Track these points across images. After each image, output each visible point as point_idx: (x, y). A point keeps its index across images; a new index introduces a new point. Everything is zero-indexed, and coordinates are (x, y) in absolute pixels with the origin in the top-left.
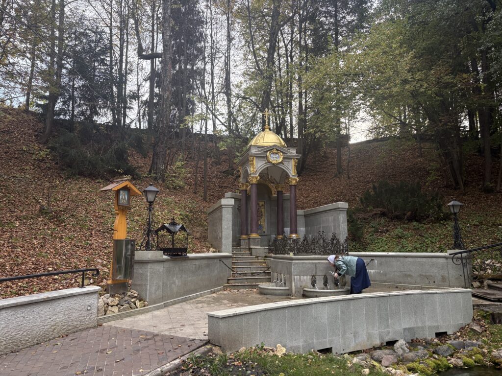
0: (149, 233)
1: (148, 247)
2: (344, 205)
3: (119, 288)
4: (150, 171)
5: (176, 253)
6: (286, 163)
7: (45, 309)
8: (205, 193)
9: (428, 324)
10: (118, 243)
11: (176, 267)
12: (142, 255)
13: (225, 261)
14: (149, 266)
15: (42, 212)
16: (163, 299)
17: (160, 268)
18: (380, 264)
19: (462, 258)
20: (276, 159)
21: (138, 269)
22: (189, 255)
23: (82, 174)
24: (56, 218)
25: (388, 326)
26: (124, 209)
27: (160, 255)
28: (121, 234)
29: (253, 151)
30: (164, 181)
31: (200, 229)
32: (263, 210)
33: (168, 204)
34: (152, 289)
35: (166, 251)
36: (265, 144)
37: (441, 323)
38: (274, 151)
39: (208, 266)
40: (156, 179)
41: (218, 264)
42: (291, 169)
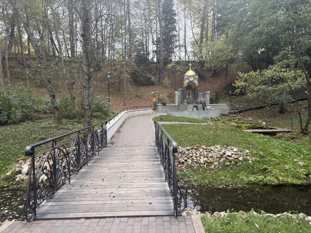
0: (159, 100)
1: (159, 103)
2: (209, 92)
3: (155, 109)
4: (158, 82)
5: (164, 104)
6: (195, 80)
7: (146, 111)
8: (175, 87)
9: (209, 116)
10: (154, 102)
11: (164, 107)
12: (158, 104)
13: (176, 107)
14: (159, 106)
15: (137, 96)
16: (162, 112)
17: (161, 107)
18: (215, 107)
19: (229, 105)
20: (191, 79)
21: (157, 107)
22: (167, 105)
23: (141, 85)
24: (139, 97)
25: (200, 116)
26: (154, 96)
27: (161, 104)
28: (154, 101)
29: (185, 77)
30: (162, 84)
31: (172, 99)
32: (191, 93)
33: (163, 92)
34: (160, 110)
35: (162, 104)
36: (189, 75)
37: (212, 116)
38: (191, 77)
39: (171, 107)
40: (160, 84)
41: (174, 107)
42: (196, 82)
